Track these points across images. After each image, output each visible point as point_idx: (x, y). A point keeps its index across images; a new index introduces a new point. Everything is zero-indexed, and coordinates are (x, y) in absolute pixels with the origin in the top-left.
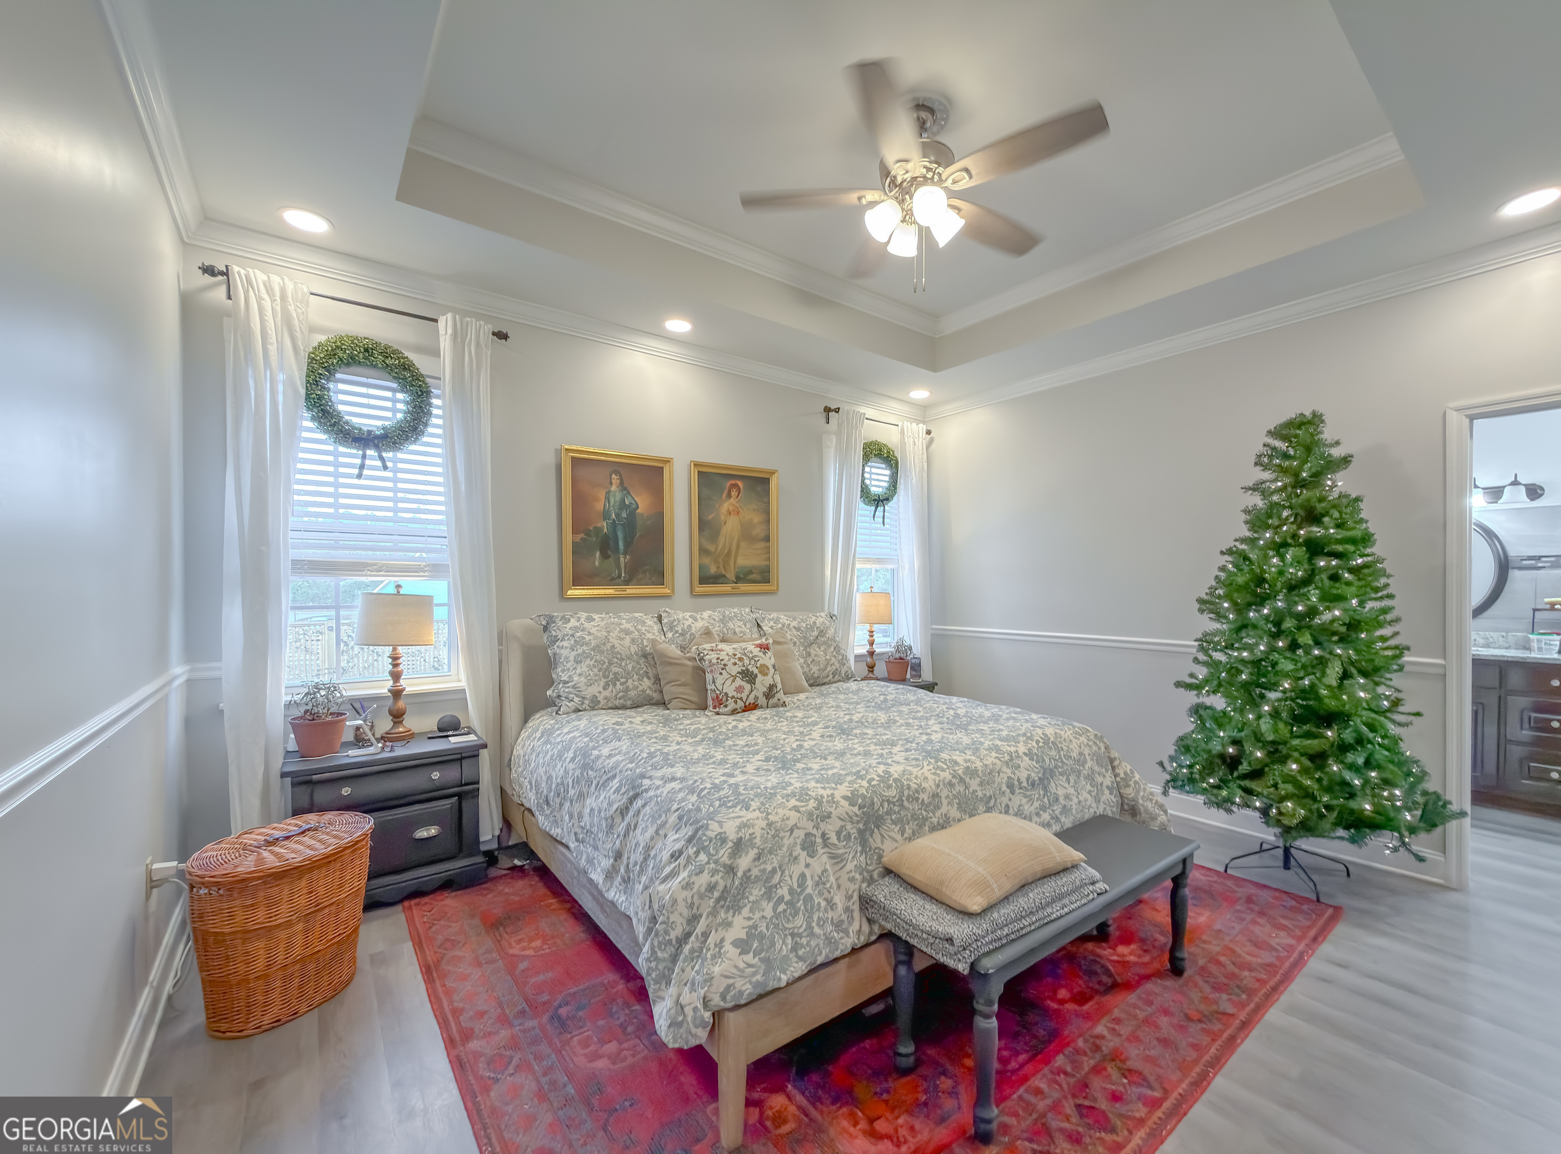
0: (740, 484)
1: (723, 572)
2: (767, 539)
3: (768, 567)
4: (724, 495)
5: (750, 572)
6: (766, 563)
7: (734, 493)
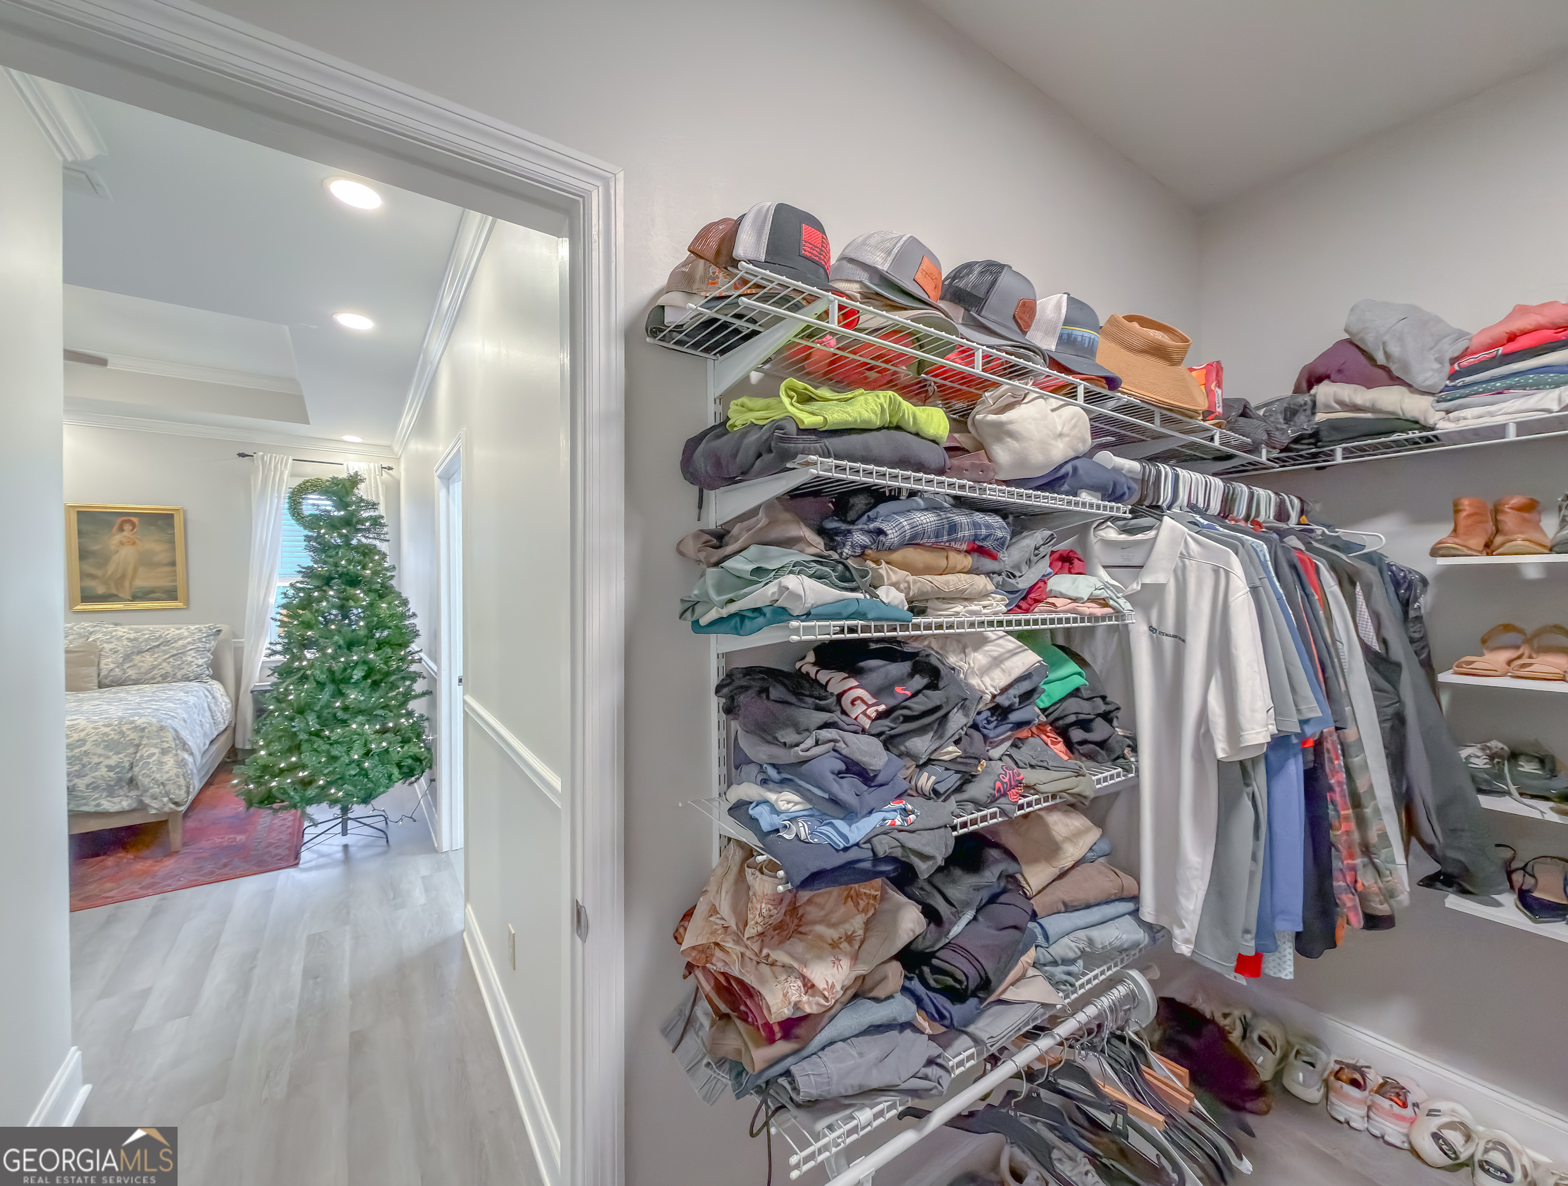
0: (135, 520)
1: (115, 592)
2: (173, 564)
3: (176, 587)
4: (115, 529)
5: (152, 591)
6: (173, 584)
7: (127, 527)
